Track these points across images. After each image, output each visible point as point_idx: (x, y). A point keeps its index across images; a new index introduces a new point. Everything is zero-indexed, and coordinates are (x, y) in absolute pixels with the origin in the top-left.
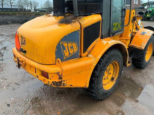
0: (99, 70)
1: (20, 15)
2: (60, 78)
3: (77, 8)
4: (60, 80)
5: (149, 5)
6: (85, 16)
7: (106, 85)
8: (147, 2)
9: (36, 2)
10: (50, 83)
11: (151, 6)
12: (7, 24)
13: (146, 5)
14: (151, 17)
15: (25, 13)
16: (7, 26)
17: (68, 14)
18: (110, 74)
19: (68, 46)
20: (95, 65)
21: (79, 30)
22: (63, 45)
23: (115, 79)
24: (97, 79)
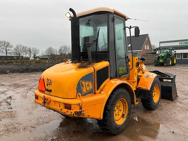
0: (110, 104)
1: (17, 63)
2: (81, 108)
3: (91, 57)
4: (81, 110)
5: (161, 50)
6: (97, 62)
7: (118, 121)
8: (158, 47)
9: (36, 49)
10: (72, 114)
11: (162, 51)
12: (5, 73)
13: (157, 50)
14: (164, 62)
15: (23, 61)
16: (5, 75)
17: (83, 62)
18: (120, 110)
19: (85, 84)
20: (107, 99)
21: (93, 72)
22: (82, 83)
23: (125, 116)
24: (109, 112)
